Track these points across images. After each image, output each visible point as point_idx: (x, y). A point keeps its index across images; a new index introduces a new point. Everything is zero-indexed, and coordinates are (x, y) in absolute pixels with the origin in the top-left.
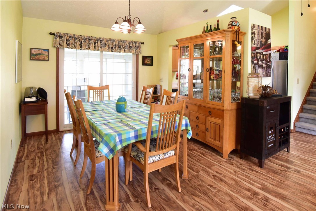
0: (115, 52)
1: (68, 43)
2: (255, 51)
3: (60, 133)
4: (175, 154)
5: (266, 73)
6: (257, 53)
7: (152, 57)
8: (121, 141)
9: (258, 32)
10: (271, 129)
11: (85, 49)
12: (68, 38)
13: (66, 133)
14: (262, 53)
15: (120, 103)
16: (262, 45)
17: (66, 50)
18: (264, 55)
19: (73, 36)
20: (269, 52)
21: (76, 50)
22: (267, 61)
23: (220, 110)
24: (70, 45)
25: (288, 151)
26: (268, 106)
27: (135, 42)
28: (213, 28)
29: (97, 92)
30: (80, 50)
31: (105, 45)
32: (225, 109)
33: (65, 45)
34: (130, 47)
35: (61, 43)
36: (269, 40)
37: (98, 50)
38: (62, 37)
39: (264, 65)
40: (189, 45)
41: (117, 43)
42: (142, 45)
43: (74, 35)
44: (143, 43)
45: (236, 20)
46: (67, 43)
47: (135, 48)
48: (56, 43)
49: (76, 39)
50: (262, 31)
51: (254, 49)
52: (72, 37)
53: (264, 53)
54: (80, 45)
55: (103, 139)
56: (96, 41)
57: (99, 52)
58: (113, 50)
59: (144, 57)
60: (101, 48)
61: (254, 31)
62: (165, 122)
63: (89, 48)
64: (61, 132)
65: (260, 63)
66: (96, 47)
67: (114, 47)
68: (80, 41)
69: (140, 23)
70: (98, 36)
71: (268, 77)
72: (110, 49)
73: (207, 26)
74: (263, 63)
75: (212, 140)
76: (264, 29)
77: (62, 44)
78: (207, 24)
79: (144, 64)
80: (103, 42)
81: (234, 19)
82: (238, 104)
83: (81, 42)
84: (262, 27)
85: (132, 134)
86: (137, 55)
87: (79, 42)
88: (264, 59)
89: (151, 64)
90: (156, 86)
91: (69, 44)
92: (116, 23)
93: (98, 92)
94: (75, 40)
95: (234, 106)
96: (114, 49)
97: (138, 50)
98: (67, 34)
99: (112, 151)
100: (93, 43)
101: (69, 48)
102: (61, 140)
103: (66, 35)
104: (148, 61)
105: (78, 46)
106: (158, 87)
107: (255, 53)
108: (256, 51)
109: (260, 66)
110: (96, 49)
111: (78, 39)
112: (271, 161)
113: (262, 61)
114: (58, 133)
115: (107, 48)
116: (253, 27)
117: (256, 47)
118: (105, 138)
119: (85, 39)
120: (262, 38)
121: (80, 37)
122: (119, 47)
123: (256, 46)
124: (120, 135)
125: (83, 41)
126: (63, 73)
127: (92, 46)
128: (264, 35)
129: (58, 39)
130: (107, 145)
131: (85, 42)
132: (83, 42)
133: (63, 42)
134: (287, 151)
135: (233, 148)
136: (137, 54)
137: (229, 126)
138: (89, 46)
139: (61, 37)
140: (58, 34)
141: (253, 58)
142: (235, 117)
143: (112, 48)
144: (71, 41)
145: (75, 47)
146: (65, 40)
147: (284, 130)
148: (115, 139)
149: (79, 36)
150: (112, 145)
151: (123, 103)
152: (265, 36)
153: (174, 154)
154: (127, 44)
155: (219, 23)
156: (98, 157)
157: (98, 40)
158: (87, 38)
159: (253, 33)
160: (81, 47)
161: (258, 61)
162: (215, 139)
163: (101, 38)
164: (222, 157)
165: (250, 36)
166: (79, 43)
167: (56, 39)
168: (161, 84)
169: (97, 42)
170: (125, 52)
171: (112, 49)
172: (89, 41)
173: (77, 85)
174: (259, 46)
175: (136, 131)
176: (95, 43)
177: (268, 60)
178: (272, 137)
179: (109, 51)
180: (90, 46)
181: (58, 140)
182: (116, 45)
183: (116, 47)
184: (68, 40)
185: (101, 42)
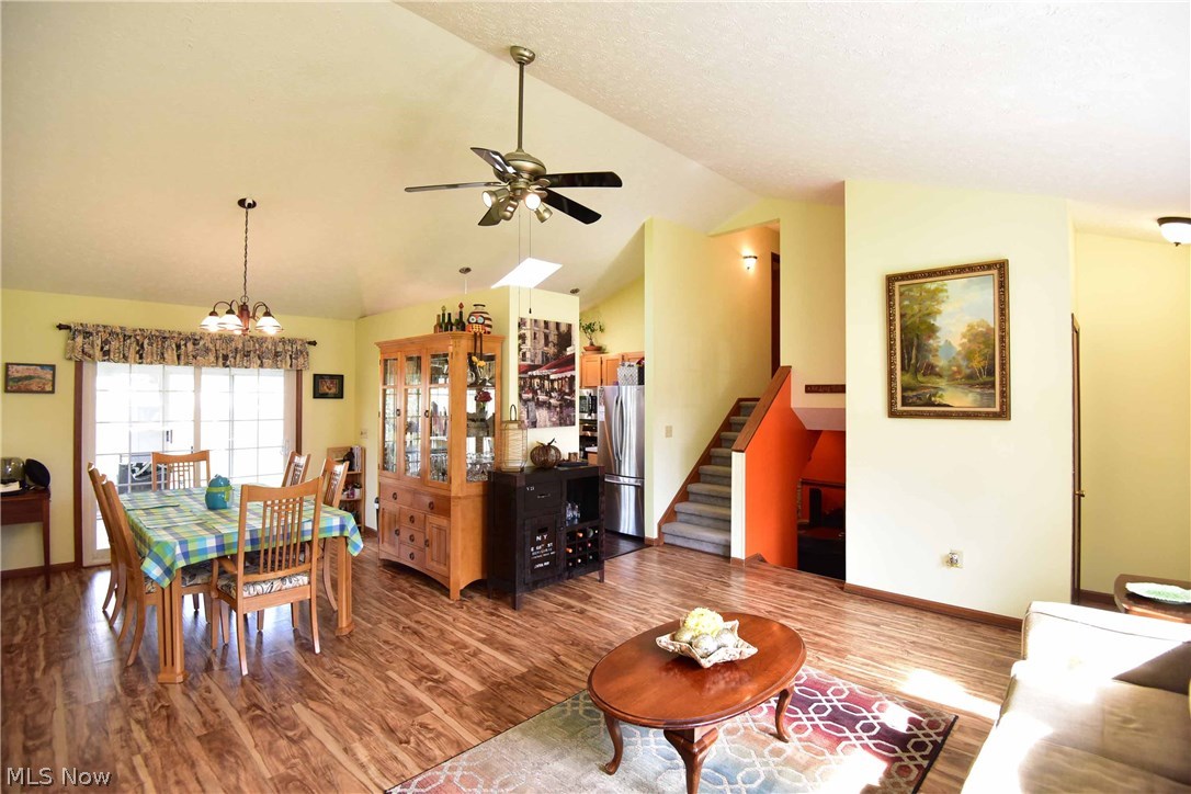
0: (235, 366)
1: (106, 348)
2: (526, 372)
3: (83, 570)
4: (309, 583)
5: (560, 419)
6: (532, 377)
7: (342, 376)
8: (186, 555)
9: (535, 334)
10: (541, 531)
11: (151, 363)
12: (106, 336)
13: (100, 570)
14: (548, 376)
15: (215, 490)
16: (547, 359)
17: (102, 366)
18: (552, 381)
19: (119, 331)
20: (568, 374)
21: (128, 365)
22: (561, 392)
23: (445, 497)
24: (112, 354)
25: (601, 580)
26: (530, 485)
27: (292, 342)
28: (453, 321)
29: (184, 466)
30: (137, 365)
31: (207, 350)
32: (452, 495)
33: (98, 353)
34: (277, 354)
35: (86, 350)
36: (568, 349)
37: (187, 364)
38: (91, 334)
39: (552, 401)
40: (399, 356)
41: (240, 346)
42: (311, 349)
43: (121, 328)
44: (314, 343)
45: (485, 309)
46: (102, 348)
47: (291, 356)
48: (73, 349)
49: (126, 337)
50: (547, 331)
51: (523, 370)
52: (118, 335)
53: (552, 377)
54: (138, 352)
55: (151, 551)
56: (183, 343)
57: (190, 369)
58: (228, 363)
59: (318, 378)
60: (195, 357)
61: (523, 331)
62: (290, 521)
63: (162, 359)
64: (86, 568)
65: (542, 397)
66: (182, 357)
67: (230, 355)
68: (138, 344)
69: (267, 314)
70: (187, 329)
71: (566, 425)
72: (221, 359)
73: (444, 315)
74: (551, 397)
75: (435, 564)
76: (552, 327)
77: (91, 352)
78: (444, 311)
79: (318, 395)
80: (202, 343)
81: (480, 309)
82: (486, 485)
83: (142, 346)
84: (546, 323)
85: (211, 542)
86: (299, 373)
87: (134, 345)
88: (553, 389)
89: (340, 395)
90: (352, 449)
91: (109, 351)
92: (213, 313)
93: (181, 469)
94: (124, 340)
95: (475, 489)
96: (232, 360)
97: (301, 360)
98: (105, 327)
99: (168, 571)
100: (174, 346)
101: (108, 360)
102: (84, 585)
103: (101, 329)
104: (330, 387)
105: (132, 354)
106: (357, 452)
107: (525, 378)
108: (530, 373)
109: (540, 404)
110: (182, 362)
111: (133, 339)
112: (547, 598)
113: (548, 394)
114: (79, 571)
115: (212, 358)
116: (521, 324)
117: (530, 366)
118: (155, 550)
119: (151, 338)
120: (546, 344)
121: (138, 332)
122: (247, 354)
123: (528, 362)
124: (183, 543)
125: (146, 341)
126: (94, 423)
127: (170, 354)
128: (553, 338)
129: (79, 339)
130: (159, 561)
131: (151, 344)
132: (146, 346)
133: (93, 346)
134: (598, 578)
135: (477, 576)
136: (298, 371)
137: (463, 530)
138: (163, 354)
139: (87, 334)
140: (80, 328)
141: (521, 388)
142: (480, 512)
143: (225, 358)
144: (115, 344)
145: (125, 358)
146: (99, 342)
147: (586, 534)
148: (174, 550)
149: (135, 330)
150: (168, 562)
151: (223, 489)
152: (556, 342)
153: (306, 582)
154: (267, 348)
155: (463, 310)
156: (149, 592)
157: (187, 339)
158: (157, 334)
159: (522, 337)
160: (141, 357)
161: (535, 392)
162: (439, 562)
163: (195, 334)
164: (448, 596)
165: (513, 342)
166: (135, 347)
167: (74, 339)
168: (363, 445)
169: (185, 345)
170: (261, 366)
171: (224, 360)
172: (163, 342)
173: (133, 451)
174: (538, 361)
175: (220, 537)
176: (178, 347)
177: (567, 391)
178: (546, 547)
179: (217, 365)
180: (166, 355)
181: (77, 586)
182: (236, 349)
183: (238, 356)
184: (106, 342)
185: (194, 344)
